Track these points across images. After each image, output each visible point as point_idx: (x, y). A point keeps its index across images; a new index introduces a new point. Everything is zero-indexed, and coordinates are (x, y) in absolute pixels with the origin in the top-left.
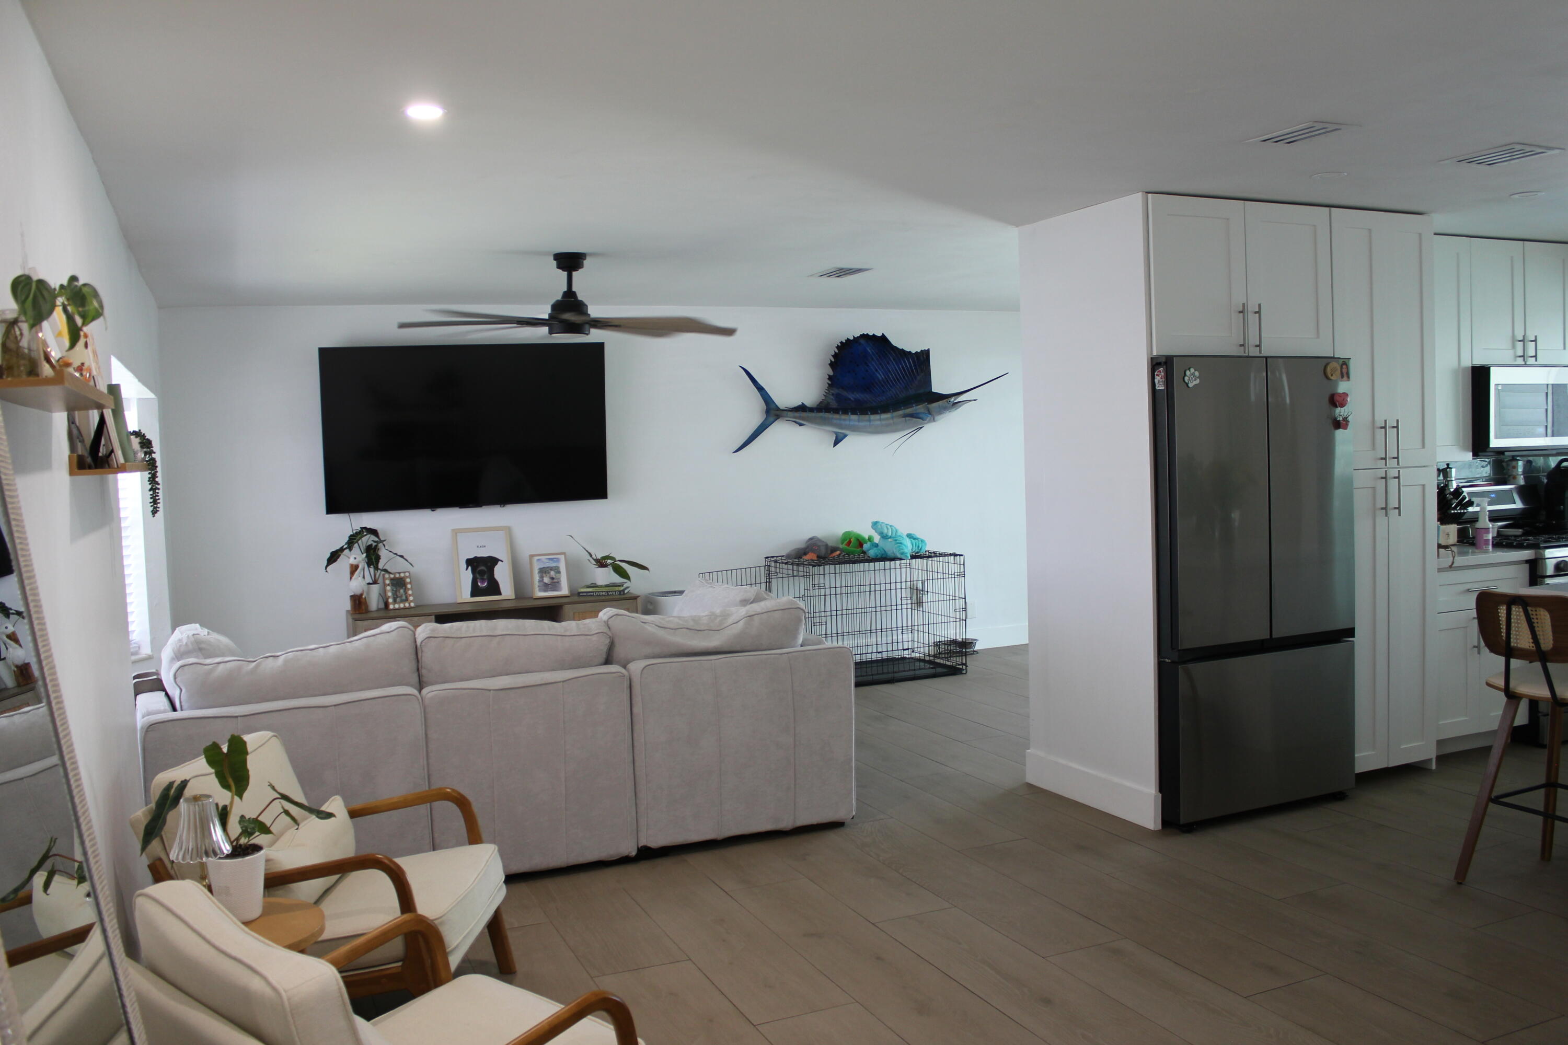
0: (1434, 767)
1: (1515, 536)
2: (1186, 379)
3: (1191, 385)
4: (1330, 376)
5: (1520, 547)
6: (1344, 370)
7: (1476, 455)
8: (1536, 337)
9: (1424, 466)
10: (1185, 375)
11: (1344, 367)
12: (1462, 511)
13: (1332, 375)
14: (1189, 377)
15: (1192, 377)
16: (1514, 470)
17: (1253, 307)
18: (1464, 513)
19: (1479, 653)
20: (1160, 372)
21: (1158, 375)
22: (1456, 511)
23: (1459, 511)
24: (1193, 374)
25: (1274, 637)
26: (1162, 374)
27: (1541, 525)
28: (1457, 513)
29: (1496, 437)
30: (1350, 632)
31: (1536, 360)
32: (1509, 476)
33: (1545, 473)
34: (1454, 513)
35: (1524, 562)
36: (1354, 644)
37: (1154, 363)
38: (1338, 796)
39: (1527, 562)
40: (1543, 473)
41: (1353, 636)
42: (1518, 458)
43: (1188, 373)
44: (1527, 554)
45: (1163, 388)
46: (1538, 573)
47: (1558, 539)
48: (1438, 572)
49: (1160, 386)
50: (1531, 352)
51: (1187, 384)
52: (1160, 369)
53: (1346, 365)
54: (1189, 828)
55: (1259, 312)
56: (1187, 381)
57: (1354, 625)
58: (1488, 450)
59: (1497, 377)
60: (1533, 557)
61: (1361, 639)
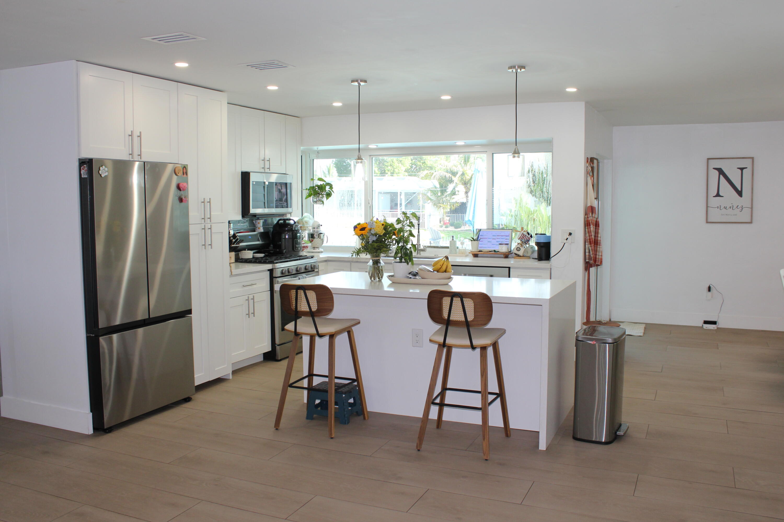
0: (231, 377)
1: (261, 258)
2: (100, 172)
3: (103, 176)
4: (177, 173)
5: (265, 262)
6: (185, 171)
7: (243, 216)
8: (269, 159)
9: (223, 223)
10: (99, 169)
11: (185, 169)
13: (178, 173)
14: (102, 171)
15: (104, 171)
16: (259, 224)
17: (136, 133)
18: (238, 246)
19: (249, 317)
21: (83, 169)
22: (234, 245)
23: (236, 245)
24: (104, 169)
25: (151, 317)
26: (86, 168)
27: (272, 252)
29: (253, 208)
30: (190, 312)
31: (269, 170)
32: (257, 227)
33: (272, 226)
34: (234, 246)
35: (267, 270)
36: (192, 317)
37: (81, 162)
38: (187, 400)
39: (269, 270)
40: (271, 226)
41: (191, 313)
42: (260, 218)
43: (101, 168)
44: (269, 266)
45: (86, 177)
46: (274, 276)
47: (281, 258)
48: (230, 277)
49: (84, 176)
50: (267, 166)
51: (101, 175)
52: (85, 166)
53: (186, 168)
54: (110, 430)
55: (140, 136)
56: (100, 173)
57: (192, 307)
58: (249, 214)
59: (253, 178)
60: (271, 268)
61: (194, 315)
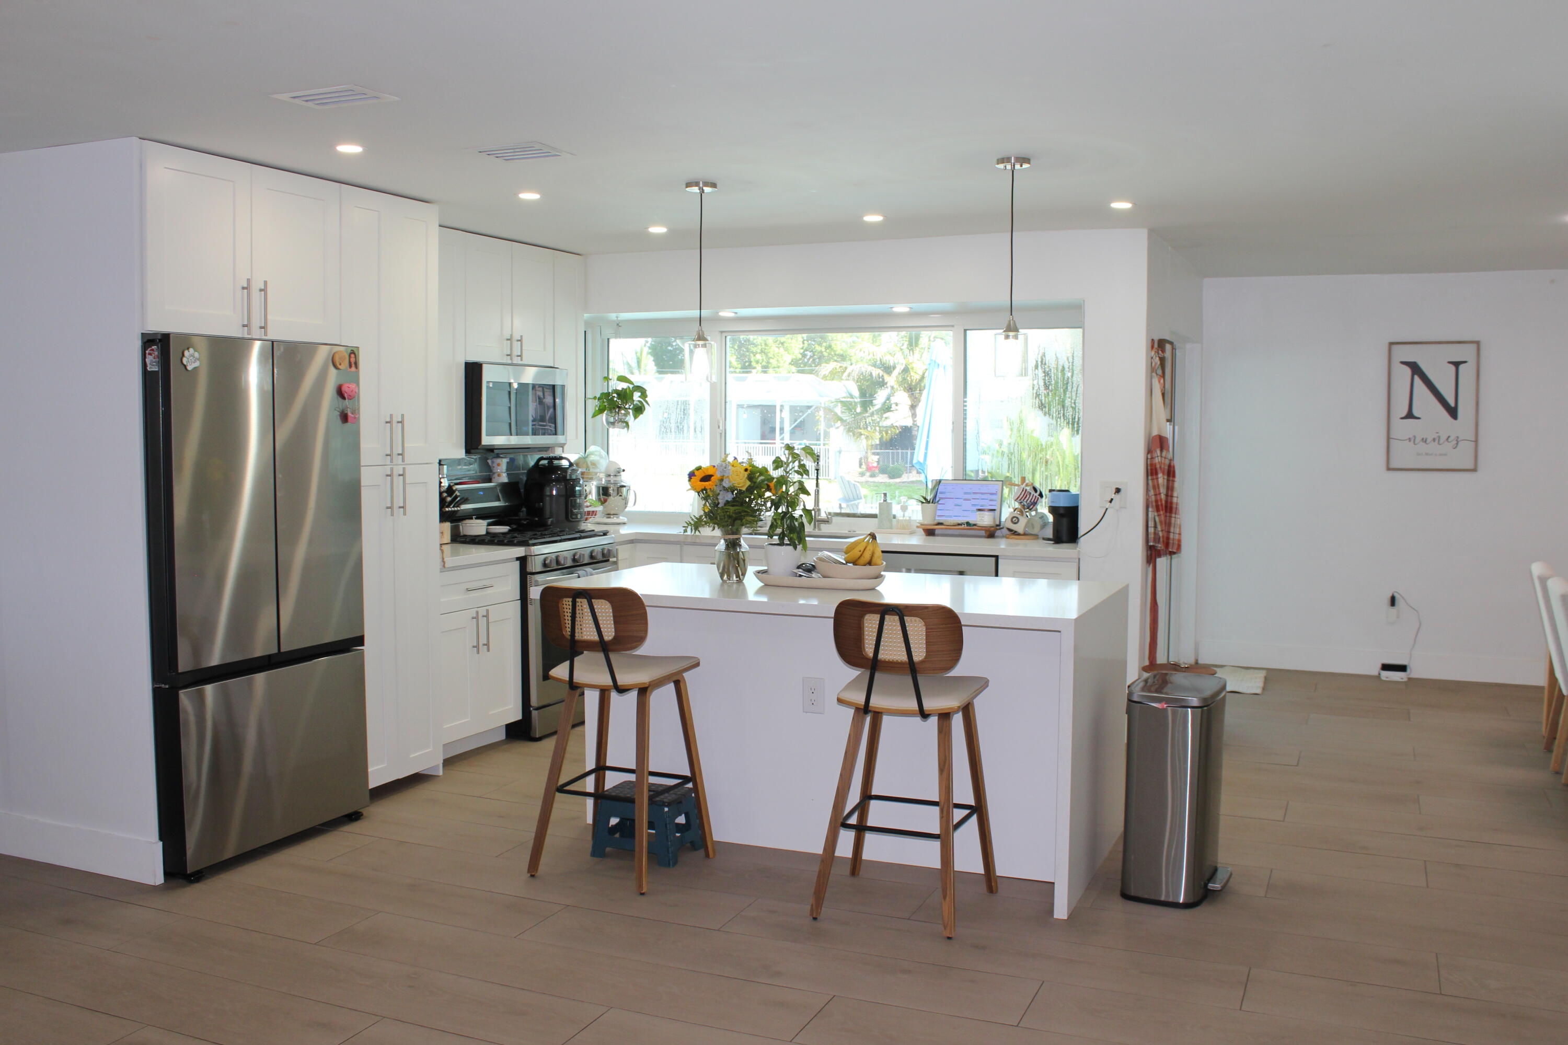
0: (441, 773)
1: (503, 534)
2: (185, 361)
3: (189, 368)
4: (338, 365)
5: (511, 543)
6: (353, 360)
7: (468, 452)
8: (521, 336)
9: (427, 464)
10: (183, 355)
11: (353, 356)
12: (456, 509)
13: (340, 364)
14: (188, 359)
15: (191, 358)
16: (499, 467)
17: (257, 284)
18: (458, 511)
19: (478, 652)
20: (153, 350)
21: (150, 354)
22: (450, 509)
23: (453, 509)
24: (192, 356)
25: (282, 650)
26: (156, 353)
27: (525, 523)
28: (452, 511)
29: (487, 435)
30: (360, 641)
31: (521, 360)
32: (494, 473)
33: (524, 470)
34: (449, 511)
35: (515, 560)
36: (363, 653)
37: (145, 340)
38: (354, 817)
39: (518, 559)
40: (522, 470)
41: (363, 645)
42: (501, 456)
43: (186, 353)
44: (520, 551)
45: (157, 370)
46: (528, 570)
47: (543, 536)
48: (441, 572)
49: (153, 367)
50: (517, 351)
51: (185, 367)
52: (153, 347)
53: (354, 354)
54: (198, 877)
55: (264, 290)
56: (185, 363)
57: (363, 632)
58: (479, 447)
59: (489, 376)
60: (523, 554)
61: (369, 648)
